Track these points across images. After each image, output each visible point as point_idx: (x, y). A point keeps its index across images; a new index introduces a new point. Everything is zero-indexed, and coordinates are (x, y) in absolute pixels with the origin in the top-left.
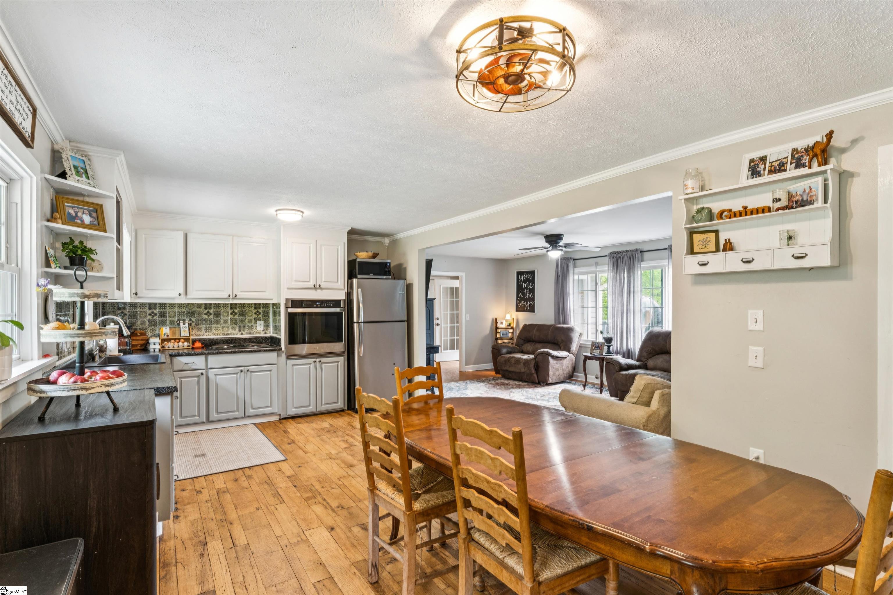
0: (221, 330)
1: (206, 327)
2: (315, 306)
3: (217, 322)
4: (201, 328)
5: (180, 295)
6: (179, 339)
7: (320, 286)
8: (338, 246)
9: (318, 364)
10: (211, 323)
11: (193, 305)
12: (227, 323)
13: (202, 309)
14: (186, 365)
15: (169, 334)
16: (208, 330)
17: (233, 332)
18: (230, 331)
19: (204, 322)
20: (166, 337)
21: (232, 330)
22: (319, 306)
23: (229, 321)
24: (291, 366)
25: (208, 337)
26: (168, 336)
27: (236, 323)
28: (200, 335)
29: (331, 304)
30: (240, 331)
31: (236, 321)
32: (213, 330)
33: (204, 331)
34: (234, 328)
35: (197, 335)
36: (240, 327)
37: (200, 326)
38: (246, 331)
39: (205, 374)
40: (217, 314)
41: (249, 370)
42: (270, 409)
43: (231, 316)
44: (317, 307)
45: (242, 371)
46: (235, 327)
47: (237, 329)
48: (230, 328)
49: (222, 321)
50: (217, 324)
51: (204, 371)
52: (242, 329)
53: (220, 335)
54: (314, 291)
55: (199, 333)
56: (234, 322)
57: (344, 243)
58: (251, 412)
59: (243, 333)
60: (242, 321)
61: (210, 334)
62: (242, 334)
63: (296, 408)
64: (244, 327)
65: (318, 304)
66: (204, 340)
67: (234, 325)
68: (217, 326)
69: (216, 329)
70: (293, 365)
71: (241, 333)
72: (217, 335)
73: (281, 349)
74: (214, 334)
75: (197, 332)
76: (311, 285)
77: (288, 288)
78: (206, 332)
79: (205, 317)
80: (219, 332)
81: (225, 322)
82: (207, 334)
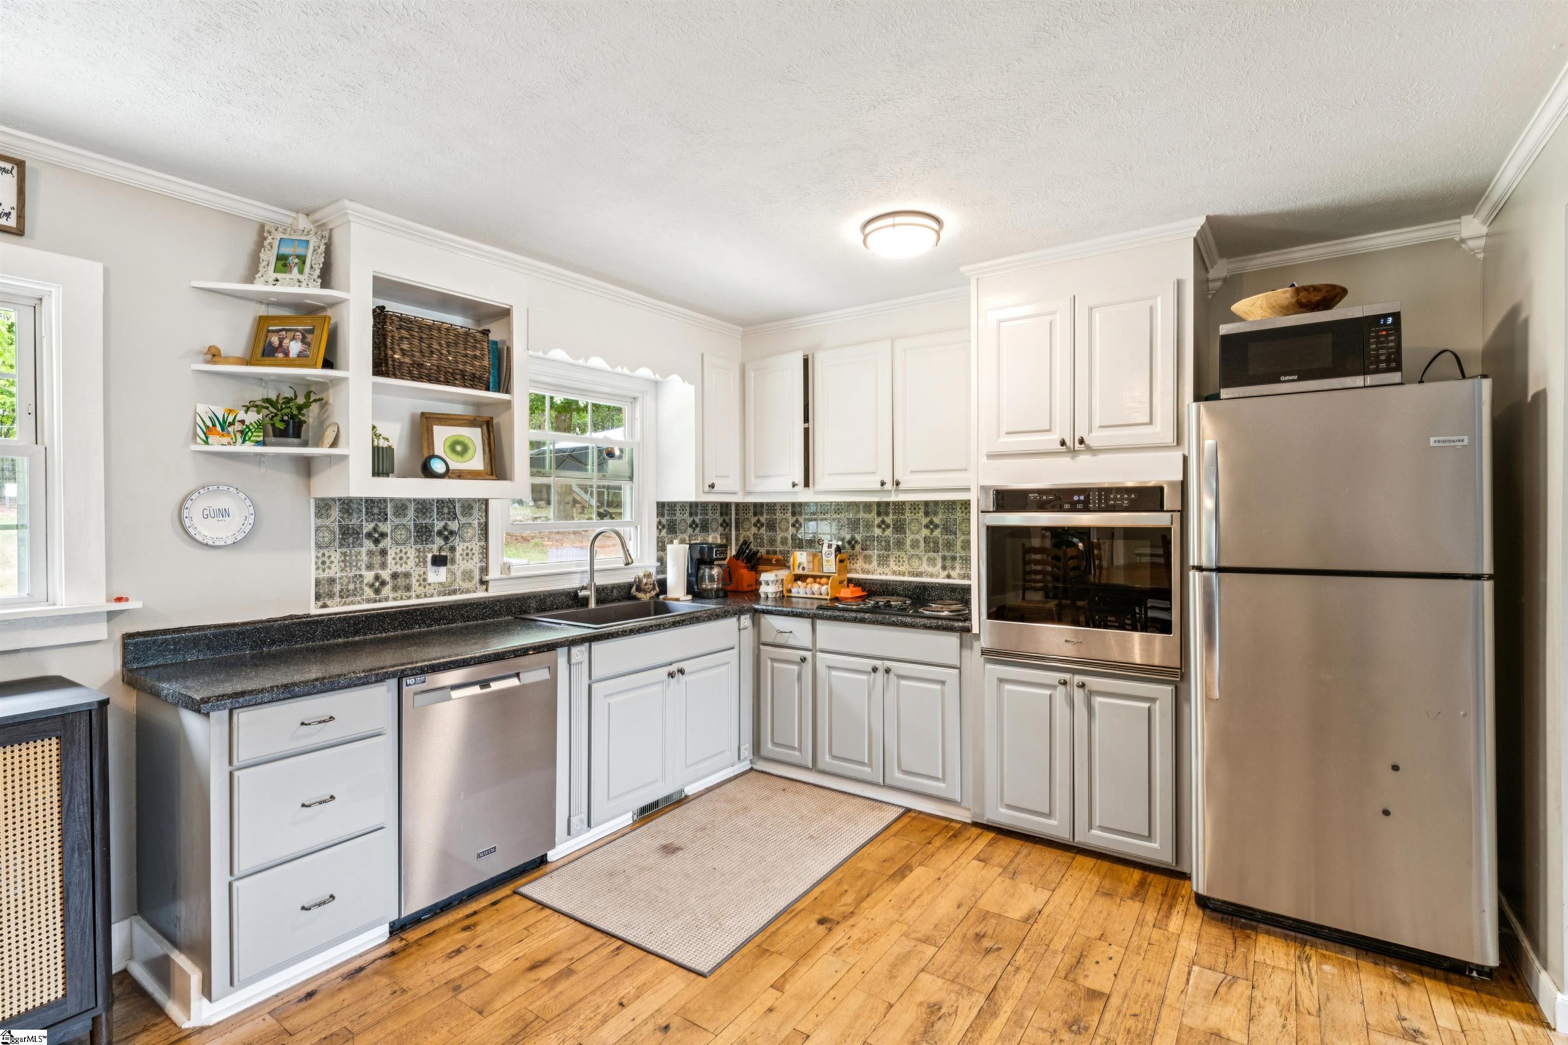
0: (907, 562)
1: (879, 556)
2: (1067, 506)
3: (900, 544)
4: (870, 556)
5: (794, 485)
6: (821, 577)
7: (1082, 441)
8: (1155, 298)
9: (1079, 695)
10: (887, 548)
11: (856, 504)
12: (918, 547)
13: (872, 515)
14: (779, 634)
15: (805, 565)
16: (883, 560)
17: (930, 569)
18: (925, 567)
19: (876, 543)
20: (800, 572)
21: (928, 565)
22: (1080, 506)
23: (922, 544)
24: (995, 681)
25: (883, 577)
26: (804, 569)
27: (936, 550)
28: (868, 572)
29: (1122, 499)
30: (944, 568)
31: (936, 543)
32: (892, 561)
33: (875, 563)
34: (932, 561)
35: (864, 572)
36: (944, 558)
37: (868, 552)
38: (958, 571)
39: (810, 659)
40: (899, 528)
41: (893, 669)
42: (942, 785)
43: (925, 532)
44: (1073, 509)
45: (875, 670)
46: (935, 559)
47: (939, 564)
48: (925, 559)
49: (908, 542)
50: (899, 549)
51: (808, 654)
52: (948, 563)
53: (904, 575)
54: (1066, 460)
55: (867, 566)
56: (932, 546)
57: (1179, 284)
58: (897, 777)
59: (952, 573)
60: (949, 545)
61: (887, 570)
62: (949, 577)
63: (1009, 807)
64: (954, 558)
65: (1079, 502)
66: (873, 584)
67: (931, 554)
68: (899, 553)
69: (898, 560)
70: (1001, 681)
71: (946, 573)
72: (899, 574)
73: (968, 630)
74: (894, 573)
75: (863, 565)
76: (1051, 441)
77: (991, 456)
78: (879, 564)
79: (877, 532)
80: (902, 569)
81: (915, 544)
82: (880, 570)
